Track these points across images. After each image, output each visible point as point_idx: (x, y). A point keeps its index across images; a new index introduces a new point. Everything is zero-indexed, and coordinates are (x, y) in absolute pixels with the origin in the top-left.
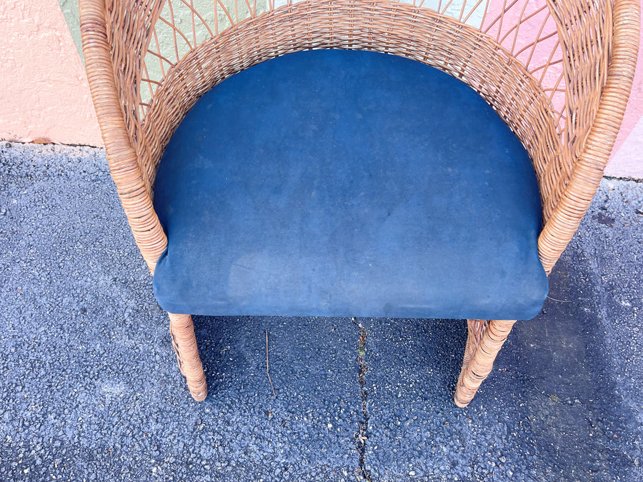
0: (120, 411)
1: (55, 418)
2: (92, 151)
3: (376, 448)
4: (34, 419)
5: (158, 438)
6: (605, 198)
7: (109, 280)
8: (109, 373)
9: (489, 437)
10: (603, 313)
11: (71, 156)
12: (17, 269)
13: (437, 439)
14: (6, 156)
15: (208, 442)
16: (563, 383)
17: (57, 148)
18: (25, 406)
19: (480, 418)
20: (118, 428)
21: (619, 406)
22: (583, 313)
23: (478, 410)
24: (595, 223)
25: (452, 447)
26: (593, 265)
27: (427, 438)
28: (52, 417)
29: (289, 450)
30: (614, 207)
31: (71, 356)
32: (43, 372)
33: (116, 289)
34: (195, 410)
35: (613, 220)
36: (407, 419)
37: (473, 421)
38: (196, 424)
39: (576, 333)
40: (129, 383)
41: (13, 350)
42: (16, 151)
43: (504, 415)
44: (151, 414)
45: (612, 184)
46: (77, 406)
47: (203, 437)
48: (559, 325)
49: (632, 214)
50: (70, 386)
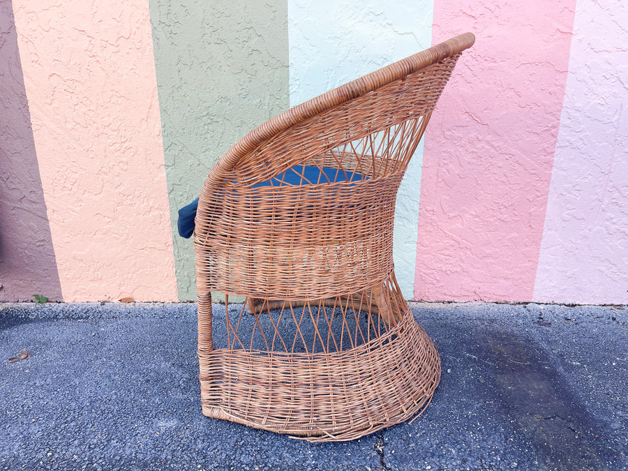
0: (173, 436)
1: (117, 443)
2: (162, 305)
3: (393, 452)
4: (99, 443)
5: (204, 451)
6: (538, 313)
7: (169, 365)
8: (165, 414)
9: (490, 443)
10: (561, 369)
11: (146, 307)
12: (99, 362)
13: (446, 445)
14: (100, 309)
15: (247, 452)
16: (542, 407)
17: (137, 304)
18: (92, 436)
19: (478, 431)
20: (170, 447)
21: (593, 419)
22: (545, 369)
23: (476, 425)
24: (537, 325)
25: (459, 449)
26: (544, 345)
27: (437, 444)
28: (115, 441)
29: (317, 455)
30: (548, 317)
31: (135, 405)
32: (111, 415)
33: (174, 369)
34: (236, 434)
35: (550, 324)
36: (417, 433)
37: (473, 433)
38: (237, 441)
39: (543, 379)
40: (181, 419)
41: (88, 404)
42: (107, 306)
43: (500, 429)
44: (198, 437)
45: (541, 307)
46: (137, 435)
47: (243, 449)
48: (528, 376)
49: (562, 320)
50: (132, 423)
